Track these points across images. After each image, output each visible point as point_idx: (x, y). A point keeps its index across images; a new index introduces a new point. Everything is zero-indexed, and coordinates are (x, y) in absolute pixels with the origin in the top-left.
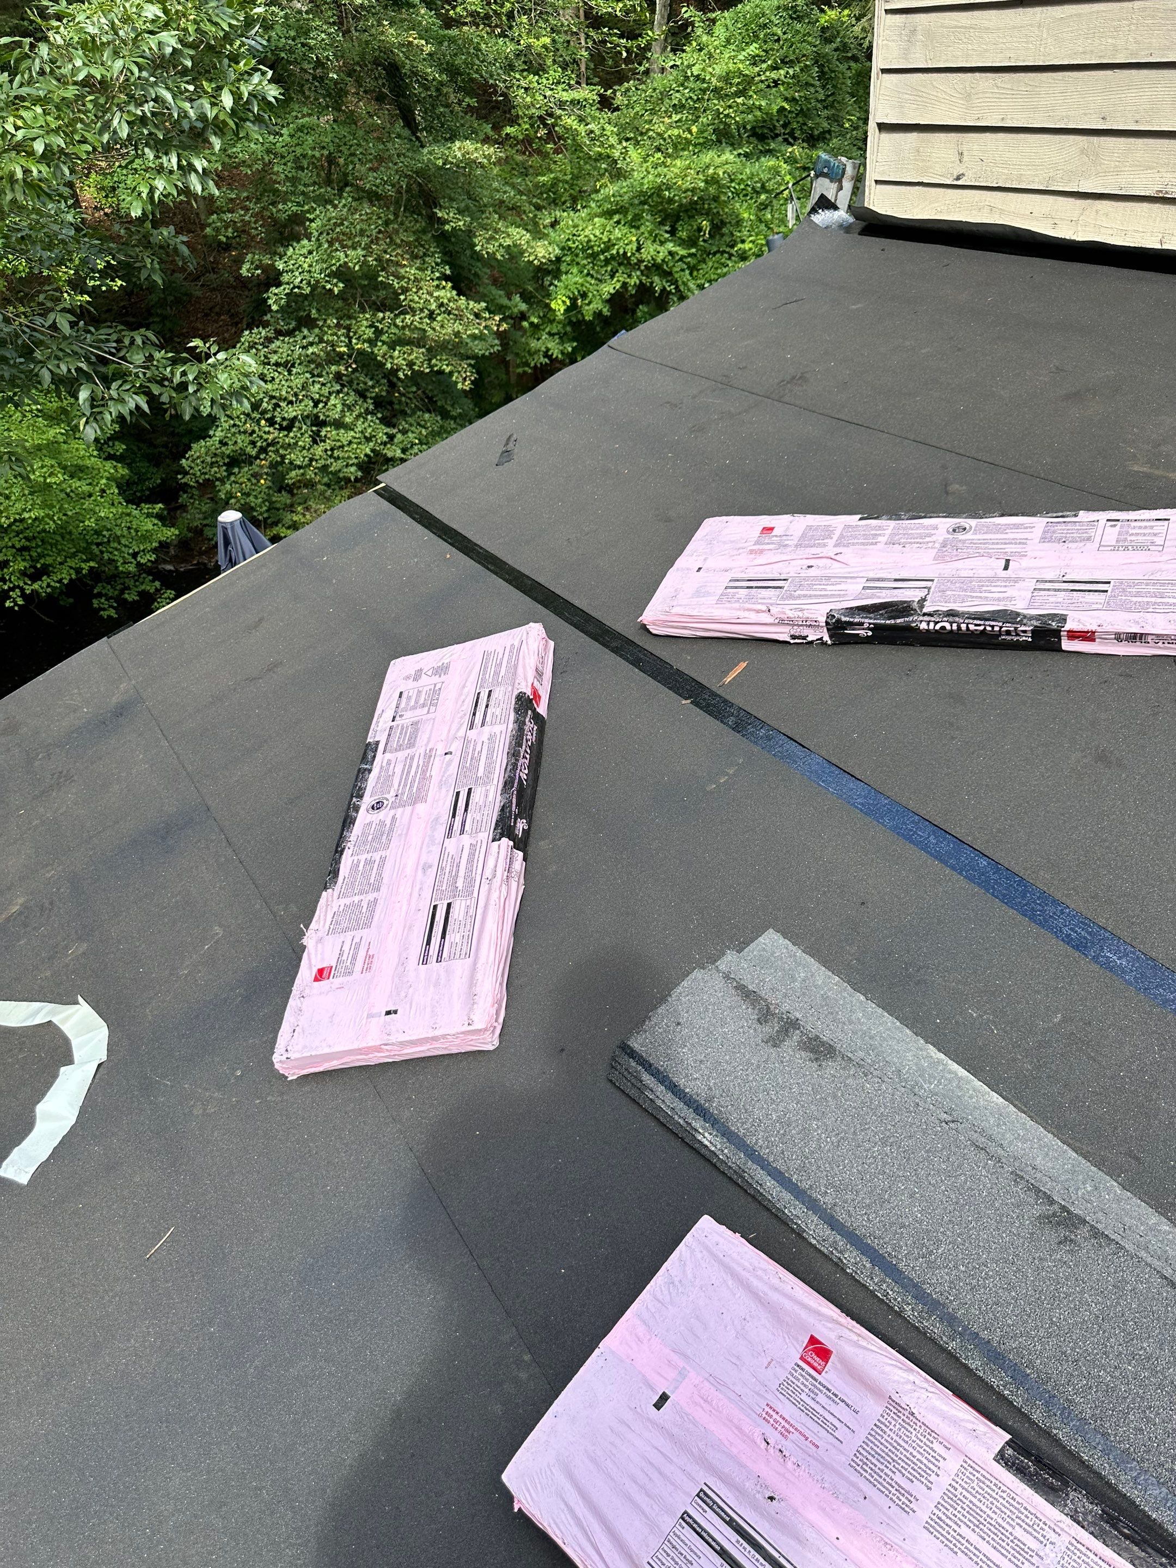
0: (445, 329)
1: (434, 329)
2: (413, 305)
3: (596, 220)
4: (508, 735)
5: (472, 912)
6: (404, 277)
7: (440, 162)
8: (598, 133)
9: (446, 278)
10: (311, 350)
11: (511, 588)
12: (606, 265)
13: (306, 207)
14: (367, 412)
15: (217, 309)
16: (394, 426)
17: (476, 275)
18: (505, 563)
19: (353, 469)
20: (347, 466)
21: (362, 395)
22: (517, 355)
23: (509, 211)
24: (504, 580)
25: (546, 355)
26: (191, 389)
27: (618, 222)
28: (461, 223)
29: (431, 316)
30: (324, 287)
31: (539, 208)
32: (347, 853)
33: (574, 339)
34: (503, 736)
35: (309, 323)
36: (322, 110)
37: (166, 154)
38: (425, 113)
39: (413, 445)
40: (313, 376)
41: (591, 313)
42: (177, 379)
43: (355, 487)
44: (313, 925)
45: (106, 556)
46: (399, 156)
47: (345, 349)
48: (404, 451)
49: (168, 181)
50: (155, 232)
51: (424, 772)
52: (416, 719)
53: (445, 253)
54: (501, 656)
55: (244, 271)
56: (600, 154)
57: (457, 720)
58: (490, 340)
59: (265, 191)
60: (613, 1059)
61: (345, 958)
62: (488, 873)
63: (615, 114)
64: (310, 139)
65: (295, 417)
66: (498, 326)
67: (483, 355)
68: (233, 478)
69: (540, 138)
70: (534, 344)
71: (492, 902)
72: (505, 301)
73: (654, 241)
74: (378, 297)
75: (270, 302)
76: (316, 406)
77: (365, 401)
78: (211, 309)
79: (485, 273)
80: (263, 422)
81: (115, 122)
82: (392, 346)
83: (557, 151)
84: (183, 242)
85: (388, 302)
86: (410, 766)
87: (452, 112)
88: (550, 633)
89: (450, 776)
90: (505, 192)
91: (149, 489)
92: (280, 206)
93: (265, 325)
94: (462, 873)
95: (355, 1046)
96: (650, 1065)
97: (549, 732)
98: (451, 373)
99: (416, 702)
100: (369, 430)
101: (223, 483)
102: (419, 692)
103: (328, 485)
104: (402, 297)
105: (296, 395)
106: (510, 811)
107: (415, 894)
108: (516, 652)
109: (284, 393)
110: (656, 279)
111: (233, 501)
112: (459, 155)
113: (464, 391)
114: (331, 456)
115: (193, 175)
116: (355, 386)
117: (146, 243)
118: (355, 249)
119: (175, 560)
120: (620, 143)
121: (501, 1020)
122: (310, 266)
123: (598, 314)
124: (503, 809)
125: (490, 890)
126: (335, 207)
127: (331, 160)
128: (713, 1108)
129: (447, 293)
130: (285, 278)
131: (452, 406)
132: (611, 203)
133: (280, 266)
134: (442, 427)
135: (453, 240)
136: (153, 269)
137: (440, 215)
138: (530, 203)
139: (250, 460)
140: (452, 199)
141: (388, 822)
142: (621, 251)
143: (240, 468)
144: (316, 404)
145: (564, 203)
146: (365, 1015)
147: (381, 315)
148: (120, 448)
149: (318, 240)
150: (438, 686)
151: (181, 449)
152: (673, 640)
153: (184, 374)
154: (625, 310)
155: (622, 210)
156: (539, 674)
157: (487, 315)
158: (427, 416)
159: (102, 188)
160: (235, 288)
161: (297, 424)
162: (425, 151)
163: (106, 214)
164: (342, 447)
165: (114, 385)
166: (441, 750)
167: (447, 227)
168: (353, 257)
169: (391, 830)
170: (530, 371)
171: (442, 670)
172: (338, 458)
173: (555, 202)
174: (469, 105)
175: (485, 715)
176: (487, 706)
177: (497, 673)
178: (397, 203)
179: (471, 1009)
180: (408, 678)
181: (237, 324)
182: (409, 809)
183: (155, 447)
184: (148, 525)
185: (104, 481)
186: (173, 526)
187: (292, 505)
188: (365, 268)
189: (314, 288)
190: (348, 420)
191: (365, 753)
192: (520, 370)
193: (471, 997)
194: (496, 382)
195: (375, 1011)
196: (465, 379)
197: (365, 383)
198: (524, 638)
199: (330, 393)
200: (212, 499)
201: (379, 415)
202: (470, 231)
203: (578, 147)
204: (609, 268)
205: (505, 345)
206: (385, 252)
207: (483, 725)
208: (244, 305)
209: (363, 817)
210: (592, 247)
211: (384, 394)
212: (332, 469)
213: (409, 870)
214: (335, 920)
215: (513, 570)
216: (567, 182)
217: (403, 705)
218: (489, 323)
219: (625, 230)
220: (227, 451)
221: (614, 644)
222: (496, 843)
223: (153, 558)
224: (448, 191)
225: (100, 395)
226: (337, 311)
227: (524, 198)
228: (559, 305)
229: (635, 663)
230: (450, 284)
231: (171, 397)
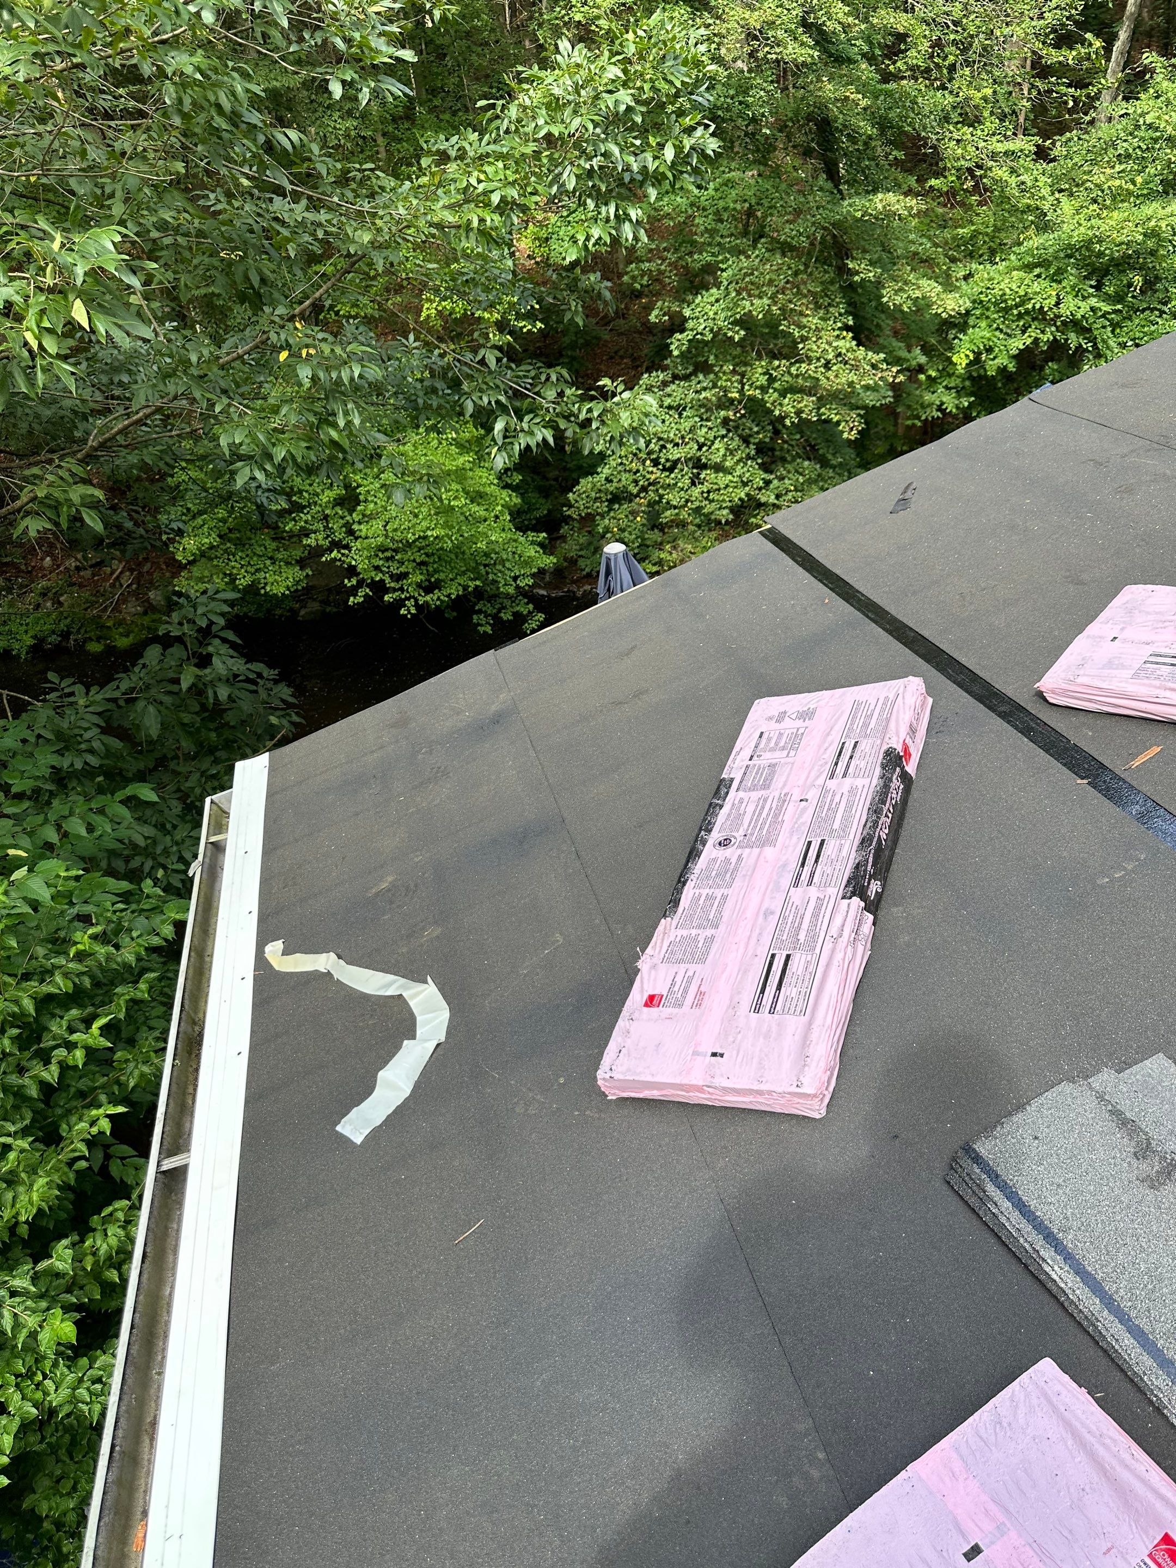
0: (840, 378)
1: (828, 379)
2: (810, 354)
3: (1015, 273)
4: (872, 790)
5: (811, 968)
6: (805, 327)
7: (859, 214)
8: (1029, 184)
9: (847, 328)
10: (704, 395)
11: (891, 638)
12: (1018, 320)
13: (720, 258)
14: (749, 457)
15: (621, 353)
16: (771, 472)
17: (878, 326)
18: (888, 613)
19: (725, 512)
20: (720, 508)
21: (746, 440)
22: (909, 407)
23: (923, 263)
24: (884, 629)
25: (939, 409)
26: (594, 426)
27: (1039, 276)
28: (871, 274)
29: (827, 366)
30: (725, 334)
31: (953, 260)
32: (690, 885)
33: (972, 394)
34: (865, 790)
35: (705, 368)
36: (749, 165)
37: (606, 204)
38: (851, 166)
39: (788, 491)
40: (702, 420)
41: (995, 368)
42: (583, 416)
43: (723, 530)
44: (649, 950)
45: (491, 577)
46: (818, 208)
47: (737, 395)
48: (778, 497)
49: (603, 229)
50: (583, 277)
51: (776, 816)
52: (774, 761)
53: (849, 304)
54: (872, 707)
55: (653, 318)
56: (1029, 206)
57: (816, 768)
58: (883, 391)
59: (684, 242)
60: (954, 1159)
61: (676, 989)
62: (834, 931)
63: (1051, 165)
64: (734, 193)
65: (679, 459)
66: (895, 377)
67: (873, 406)
68: (612, 514)
69: (966, 191)
70: (928, 397)
71: (835, 963)
72: (903, 354)
73: (1076, 296)
74: (776, 345)
75: (672, 347)
76: (700, 449)
77: (748, 446)
78: (616, 353)
79: (887, 324)
80: (648, 462)
81: (565, 176)
82: (783, 394)
83: (980, 204)
84: (606, 288)
85: (785, 351)
86: (763, 808)
87: (877, 165)
88: (930, 690)
89: (803, 824)
90: (921, 244)
91: (536, 519)
92: (696, 257)
93: (664, 369)
94: (805, 926)
95: (678, 1081)
96: (997, 1176)
97: (915, 793)
98: (838, 423)
99: (776, 744)
100: (747, 475)
101: (603, 517)
102: (781, 734)
103: (699, 526)
104: (801, 346)
105: (683, 437)
106: (865, 871)
107: (754, 940)
108: (889, 705)
109: (672, 435)
110: (1072, 336)
111: (609, 535)
112: (880, 206)
113: (849, 440)
114: (706, 499)
115: (627, 224)
116: (740, 432)
117: (573, 287)
118: (761, 298)
119: (547, 586)
120: (1053, 194)
121: (831, 1089)
122: (716, 314)
123: (1003, 370)
124: (857, 867)
125: (833, 950)
126: (748, 257)
127: (750, 213)
128: (1068, 1240)
129: (847, 343)
130: (690, 324)
131: (834, 454)
132: (1033, 255)
133: (687, 313)
134: (819, 475)
135: (860, 291)
136: (576, 311)
137: (851, 266)
138: (946, 255)
139: (630, 498)
140: (865, 251)
141: (734, 861)
142: (1038, 306)
143: (621, 505)
144: (700, 447)
145: (981, 256)
146: (691, 1051)
147: (776, 363)
148: (517, 478)
149: (727, 288)
150: (801, 731)
151: (570, 483)
152: (1074, 712)
153: (590, 410)
154: (1033, 367)
155: (1044, 264)
156: (913, 731)
157: (885, 366)
158: (806, 463)
159: (538, 239)
160: (640, 333)
161: (679, 466)
162: (846, 203)
163: (537, 263)
164: (719, 490)
165: (527, 418)
166: (796, 796)
167: (856, 278)
168: (757, 306)
169: (736, 869)
170: (919, 424)
171: (807, 715)
172: (713, 501)
173: (971, 255)
174: (896, 158)
175: (848, 767)
176: (851, 757)
177: (866, 725)
178: (809, 254)
179: (802, 1070)
180: (770, 718)
181: (637, 367)
182: (756, 851)
183: (547, 479)
184: (532, 551)
185: (499, 508)
186: (552, 554)
187: (661, 544)
188: (769, 317)
189: (716, 335)
190: (728, 464)
191: (718, 789)
192: (909, 422)
193: (803, 1057)
194: (883, 433)
195: (701, 1049)
196: (851, 429)
197: (751, 429)
198: (901, 691)
199: (715, 438)
200: (589, 532)
201: (760, 461)
202: (880, 283)
203: (1005, 199)
204: (1021, 323)
205: (897, 397)
206: (790, 302)
207: (844, 775)
208: (646, 350)
209: (709, 852)
210: (1006, 301)
211: (767, 440)
212: (705, 511)
213: (749, 914)
214: (671, 952)
215: (894, 620)
216: (987, 235)
217: (762, 745)
218: (885, 374)
219: (1045, 284)
220: (611, 487)
221: (1002, 709)
222: (846, 901)
223: (531, 582)
224: (863, 243)
225: (513, 426)
226: (734, 358)
227: (940, 250)
228: (961, 360)
229: (1025, 731)
230: (851, 335)
231: (575, 432)
